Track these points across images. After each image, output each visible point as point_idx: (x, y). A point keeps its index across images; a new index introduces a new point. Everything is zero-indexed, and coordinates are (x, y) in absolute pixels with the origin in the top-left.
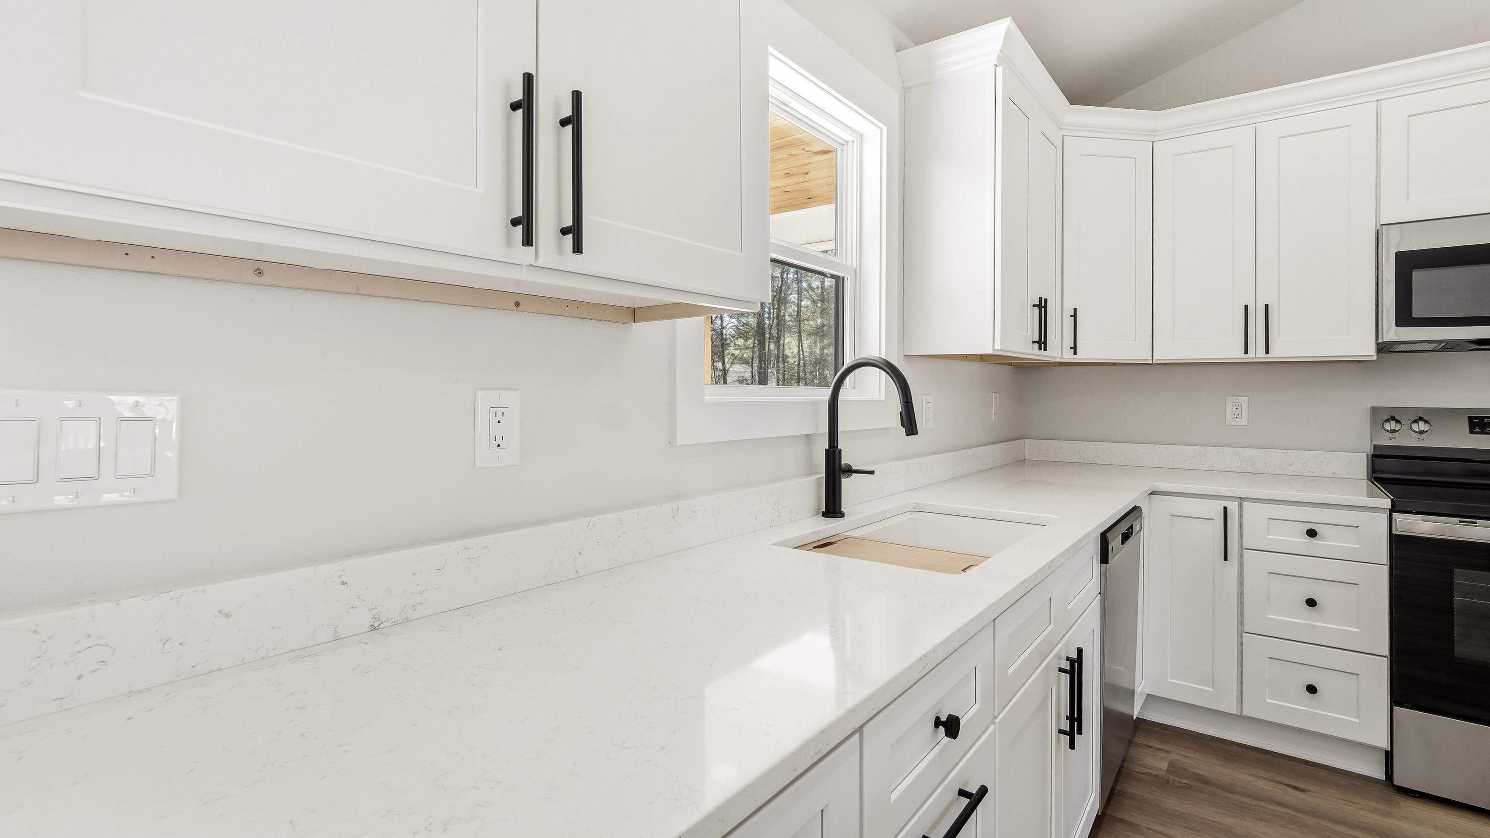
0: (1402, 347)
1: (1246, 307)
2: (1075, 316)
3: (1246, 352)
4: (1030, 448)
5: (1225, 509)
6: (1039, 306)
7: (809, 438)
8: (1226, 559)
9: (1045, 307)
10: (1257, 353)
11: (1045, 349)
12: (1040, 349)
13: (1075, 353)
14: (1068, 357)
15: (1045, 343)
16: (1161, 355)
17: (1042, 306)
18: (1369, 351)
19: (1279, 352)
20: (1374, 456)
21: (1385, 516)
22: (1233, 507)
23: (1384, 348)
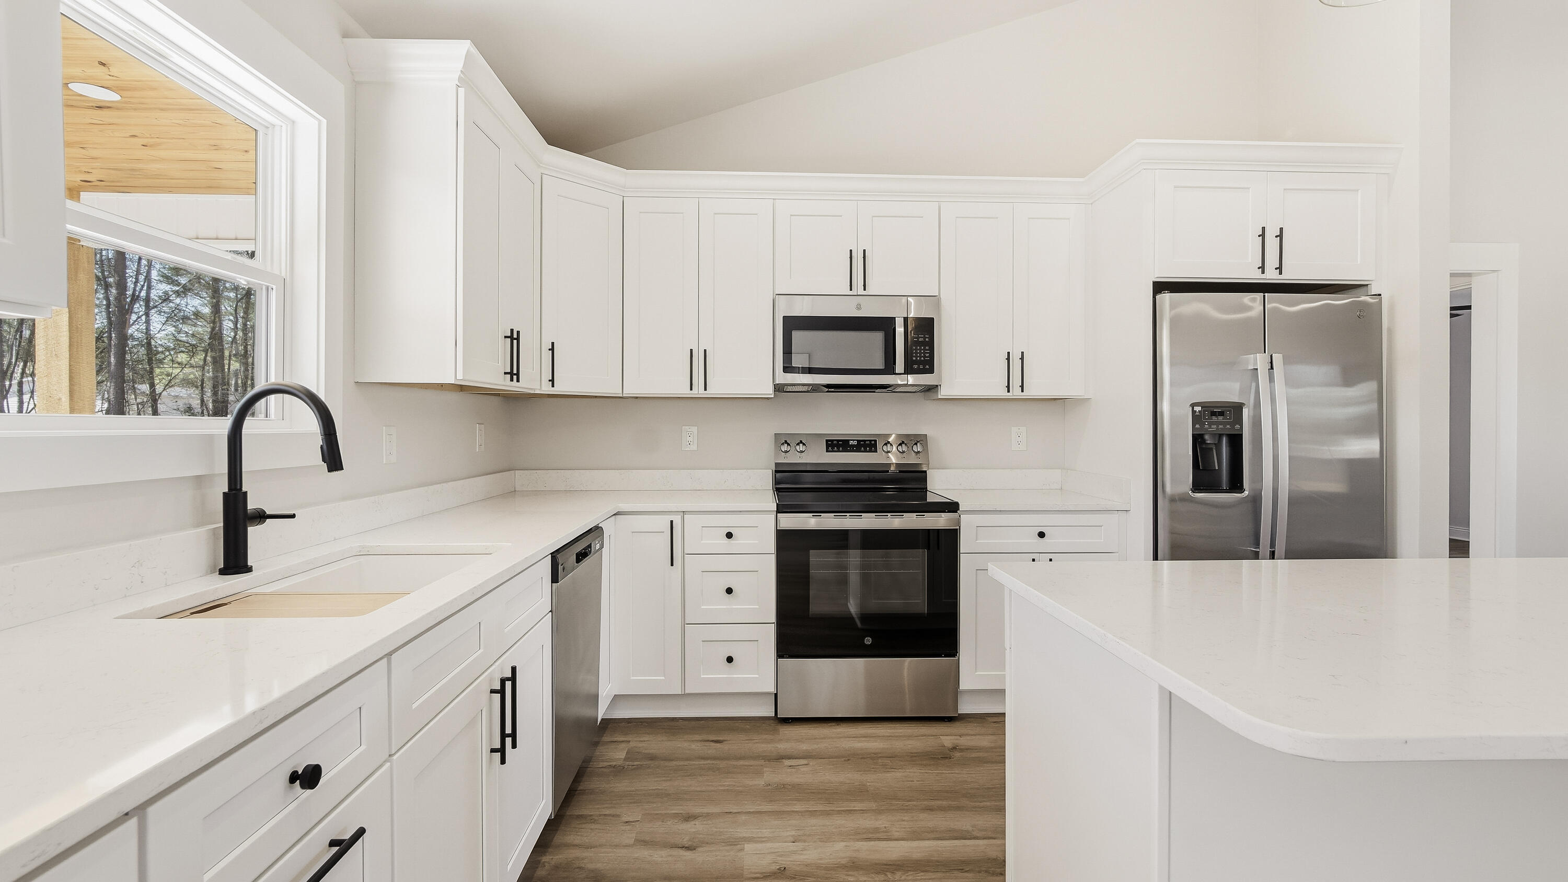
0: (790, 389)
1: (691, 350)
2: (552, 349)
3: (691, 389)
4: (521, 479)
5: (672, 522)
6: (511, 337)
7: (200, 481)
8: (672, 565)
9: (518, 339)
10: (698, 391)
11: (518, 381)
12: (512, 380)
13: (553, 386)
14: (546, 389)
15: (518, 374)
16: (629, 391)
17: (514, 338)
18: (769, 391)
19: (713, 391)
20: (776, 471)
21: (773, 516)
22: (677, 520)
23: (779, 389)
